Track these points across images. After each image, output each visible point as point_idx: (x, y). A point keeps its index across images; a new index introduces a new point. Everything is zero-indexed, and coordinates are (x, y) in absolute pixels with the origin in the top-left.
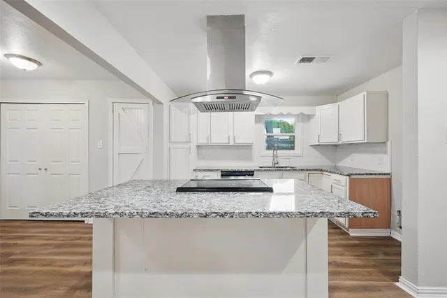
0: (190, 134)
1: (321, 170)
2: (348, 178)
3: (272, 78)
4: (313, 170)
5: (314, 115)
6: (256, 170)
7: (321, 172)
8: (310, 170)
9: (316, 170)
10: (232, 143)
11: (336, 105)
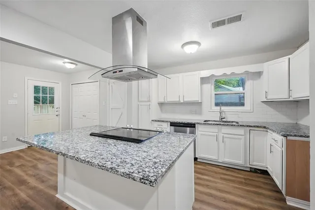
0: (150, 96)
1: (265, 127)
2: (284, 138)
3: (201, 47)
4: (254, 126)
5: (263, 72)
6: (198, 123)
7: (265, 130)
8: (251, 126)
9: (258, 127)
10: (182, 101)
11: (286, 59)
